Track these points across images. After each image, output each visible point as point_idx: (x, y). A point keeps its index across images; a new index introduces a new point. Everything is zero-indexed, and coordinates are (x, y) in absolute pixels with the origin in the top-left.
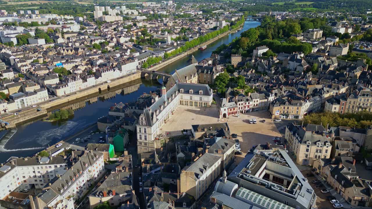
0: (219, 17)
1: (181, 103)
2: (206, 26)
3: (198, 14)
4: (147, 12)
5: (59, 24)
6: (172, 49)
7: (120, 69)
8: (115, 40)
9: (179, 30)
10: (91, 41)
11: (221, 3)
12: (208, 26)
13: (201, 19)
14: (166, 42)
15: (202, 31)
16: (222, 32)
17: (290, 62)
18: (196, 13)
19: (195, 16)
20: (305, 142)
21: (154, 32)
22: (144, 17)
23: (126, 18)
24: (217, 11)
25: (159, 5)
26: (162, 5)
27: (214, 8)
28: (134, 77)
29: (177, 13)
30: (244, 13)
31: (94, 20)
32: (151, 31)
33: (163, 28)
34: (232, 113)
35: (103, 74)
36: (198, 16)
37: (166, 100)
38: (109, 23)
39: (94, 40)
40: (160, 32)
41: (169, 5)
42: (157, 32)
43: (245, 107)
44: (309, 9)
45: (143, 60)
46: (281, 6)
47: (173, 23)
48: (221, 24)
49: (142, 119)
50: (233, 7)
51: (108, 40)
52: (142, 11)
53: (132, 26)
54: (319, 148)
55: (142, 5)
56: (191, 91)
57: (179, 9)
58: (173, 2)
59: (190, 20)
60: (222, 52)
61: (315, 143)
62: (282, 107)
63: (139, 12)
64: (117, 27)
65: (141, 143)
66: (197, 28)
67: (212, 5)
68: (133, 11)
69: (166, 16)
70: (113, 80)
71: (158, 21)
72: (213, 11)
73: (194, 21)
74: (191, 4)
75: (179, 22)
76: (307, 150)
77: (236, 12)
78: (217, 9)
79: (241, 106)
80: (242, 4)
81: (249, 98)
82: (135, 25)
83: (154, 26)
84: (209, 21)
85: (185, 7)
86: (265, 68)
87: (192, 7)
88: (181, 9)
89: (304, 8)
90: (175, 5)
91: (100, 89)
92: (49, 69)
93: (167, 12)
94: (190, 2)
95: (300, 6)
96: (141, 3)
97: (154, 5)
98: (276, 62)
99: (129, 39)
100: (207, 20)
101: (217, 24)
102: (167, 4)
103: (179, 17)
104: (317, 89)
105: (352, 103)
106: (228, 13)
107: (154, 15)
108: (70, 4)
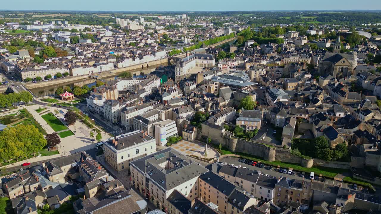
0: (227, 27)
1: (197, 65)
2: (216, 34)
3: (209, 26)
4: (163, 23)
5: (93, 31)
6: (188, 46)
7: (155, 55)
8: (143, 41)
9: (193, 36)
10: (126, 42)
11: (232, 17)
12: (217, 34)
13: (212, 29)
14: (183, 42)
15: (212, 37)
16: (229, 38)
17: (266, 48)
18: (208, 25)
19: (207, 26)
20: (254, 70)
21: (172, 37)
22: (162, 27)
23: (147, 28)
24: (227, 24)
25: (174, 18)
26: (176, 18)
27: (225, 20)
28: (163, 61)
29: (190, 25)
30: (251, 25)
31: (120, 28)
32: (170, 36)
33: (179, 34)
34: (225, 68)
35: (144, 57)
36: (209, 27)
37: (189, 59)
38: (134, 31)
39: (128, 41)
40: (177, 37)
41: (183, 18)
42: (175, 37)
43: (232, 65)
44: (313, 22)
45: (169, 51)
46: (287, 20)
47: (188, 31)
48: (228, 32)
49: (178, 64)
50: (242, 20)
51: (138, 41)
52: (159, 22)
53: (154, 33)
54: (260, 72)
55: (157, 18)
56: (203, 57)
57: (192, 21)
58: (186, 16)
59: (202, 30)
60: (225, 48)
61: (258, 70)
62: (251, 63)
63: (156, 23)
64: (141, 33)
65: (177, 77)
66: (208, 35)
67: (222, 18)
68: (151, 23)
69: (181, 27)
70: (150, 62)
71: (174, 30)
72: (224, 23)
73: (206, 30)
74: (203, 18)
75: (192, 31)
76: (255, 73)
77: (244, 24)
78: (227, 22)
79: (229, 64)
80: (252, 18)
81: (234, 60)
82: (156, 32)
83: (172, 33)
84: (218, 30)
85: (198, 20)
86: (251, 52)
87: (204, 20)
88: (194, 22)
89: (309, 21)
90: (189, 18)
91: (143, 66)
92: (105, 55)
93: (181, 24)
94: (203, 16)
95: (305, 19)
96: (157, 17)
97: (169, 18)
98: (258, 49)
99: (155, 41)
100: (217, 29)
101: (225, 32)
102: (181, 18)
103: (192, 28)
104: (272, 56)
105: (287, 60)
106: (236, 25)
107: (170, 26)
108: (91, 17)
